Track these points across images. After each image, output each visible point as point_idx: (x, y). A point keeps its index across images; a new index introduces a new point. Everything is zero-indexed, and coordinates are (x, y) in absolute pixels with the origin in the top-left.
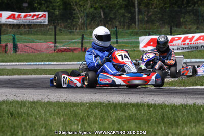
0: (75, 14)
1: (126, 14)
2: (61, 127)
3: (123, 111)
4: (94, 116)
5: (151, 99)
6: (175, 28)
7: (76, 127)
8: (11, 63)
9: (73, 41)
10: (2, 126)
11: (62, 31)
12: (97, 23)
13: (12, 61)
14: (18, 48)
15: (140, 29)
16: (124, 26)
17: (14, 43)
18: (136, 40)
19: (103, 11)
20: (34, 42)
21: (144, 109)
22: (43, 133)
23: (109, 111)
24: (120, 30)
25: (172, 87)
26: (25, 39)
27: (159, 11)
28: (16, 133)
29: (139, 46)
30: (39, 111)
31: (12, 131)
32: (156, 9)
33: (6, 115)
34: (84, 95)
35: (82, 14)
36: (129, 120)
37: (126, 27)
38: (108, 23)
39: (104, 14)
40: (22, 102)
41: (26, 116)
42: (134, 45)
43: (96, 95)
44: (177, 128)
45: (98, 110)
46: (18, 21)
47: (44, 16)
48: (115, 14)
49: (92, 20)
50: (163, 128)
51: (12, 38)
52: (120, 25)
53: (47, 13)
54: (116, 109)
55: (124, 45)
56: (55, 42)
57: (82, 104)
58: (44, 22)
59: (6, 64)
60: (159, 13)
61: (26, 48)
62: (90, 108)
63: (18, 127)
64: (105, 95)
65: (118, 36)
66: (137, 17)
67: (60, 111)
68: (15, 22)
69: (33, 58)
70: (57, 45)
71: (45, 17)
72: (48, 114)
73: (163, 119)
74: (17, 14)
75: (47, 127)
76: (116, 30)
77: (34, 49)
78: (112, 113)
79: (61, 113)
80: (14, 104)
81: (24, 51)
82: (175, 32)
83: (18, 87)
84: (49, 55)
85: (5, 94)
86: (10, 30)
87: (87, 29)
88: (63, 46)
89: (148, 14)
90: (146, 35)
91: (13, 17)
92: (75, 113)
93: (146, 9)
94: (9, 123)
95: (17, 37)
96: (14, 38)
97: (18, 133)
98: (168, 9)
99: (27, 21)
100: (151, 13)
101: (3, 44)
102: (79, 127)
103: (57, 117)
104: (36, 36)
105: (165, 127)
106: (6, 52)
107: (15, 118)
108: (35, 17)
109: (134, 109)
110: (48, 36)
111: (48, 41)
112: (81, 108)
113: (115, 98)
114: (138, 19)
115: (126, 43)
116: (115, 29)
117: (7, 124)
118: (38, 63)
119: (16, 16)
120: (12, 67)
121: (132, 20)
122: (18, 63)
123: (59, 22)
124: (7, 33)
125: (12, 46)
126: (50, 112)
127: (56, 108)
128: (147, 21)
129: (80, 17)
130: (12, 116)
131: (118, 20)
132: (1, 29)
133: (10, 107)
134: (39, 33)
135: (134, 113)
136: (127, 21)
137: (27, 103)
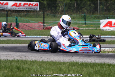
0: (57, 4)
1: (92, 5)
3: (91, 68)
4: (72, 71)
5: (110, 61)
9: (56, 22)
10: (12, 76)
11: (49, 16)
12: (72, 10)
14: (19, 26)
15: (101, 15)
16: (90, 13)
17: (16, 22)
18: (98, 22)
19: (76, 2)
20: (30, 22)
21: (106, 67)
23: (82, 68)
24: (88, 15)
26: (24, 20)
27: (114, 3)
29: (100, 27)
30: (37, 67)
32: (112, 2)
33: (15, 69)
34: (65, 57)
35: (62, 4)
37: (91, 13)
38: (79, 11)
39: (77, 4)
40: (25, 61)
41: (27, 69)
42: (97, 25)
43: (73, 57)
45: (75, 67)
46: (19, 7)
47: (36, 5)
48: (84, 4)
49: (68, 9)
52: (88, 12)
53: (38, 3)
54: (87, 66)
55: (89, 25)
56: (44, 23)
57: (64, 63)
58: (37, 9)
61: (24, 26)
62: (70, 66)
64: (79, 58)
65: (86, 19)
66: (98, 7)
67: (51, 67)
68: (17, 8)
69: (29, 33)
70: (45, 24)
71: (37, 5)
74: (18, 3)
76: (85, 15)
77: (30, 27)
78: (84, 69)
79: (51, 69)
80: (20, 62)
81: (23, 28)
83: (21, 52)
84: (39, 31)
85: (13, 56)
86: (14, 14)
88: (50, 25)
89: (106, 5)
90: (104, 19)
91: (16, 5)
92: (60, 69)
94: (17, 74)
95: (19, 18)
96: (16, 19)
99: (25, 8)
100: (108, 4)
101: (9, 23)
103: (48, 71)
104: (31, 18)
107: (21, 71)
108: (31, 5)
109: (99, 67)
110: (39, 19)
112: (64, 66)
113: (85, 60)
114: (100, 8)
115: (91, 24)
116: (84, 14)
118: (32, 36)
119: (18, 4)
121: (96, 9)
124: (11, 16)
125: (15, 24)
126: (43, 68)
127: (47, 65)
128: (106, 9)
129: (60, 6)
130: (18, 70)
131: (86, 9)
132: (7, 13)
133: (17, 64)
134: (33, 16)
135: (99, 69)
136: (92, 9)
137: (28, 61)
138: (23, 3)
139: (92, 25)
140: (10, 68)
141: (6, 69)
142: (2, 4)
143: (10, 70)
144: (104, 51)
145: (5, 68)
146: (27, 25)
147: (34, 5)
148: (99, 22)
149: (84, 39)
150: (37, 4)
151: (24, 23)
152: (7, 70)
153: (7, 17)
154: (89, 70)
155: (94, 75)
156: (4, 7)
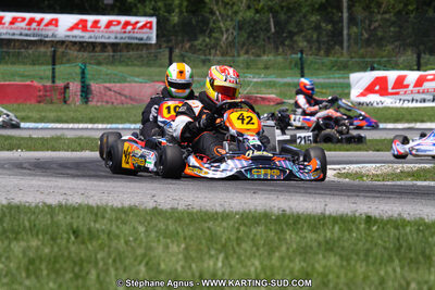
0: (214, 23)
1: (323, 25)
2: (181, 263)
3: (312, 231)
4: (250, 243)
5: (373, 208)
6: (428, 56)
7: (211, 263)
8: (76, 126)
10: (55, 257)
11: (186, 59)
12: (260, 43)
13: (79, 122)
14: (91, 93)
15: (352, 58)
16: (319, 49)
17: (83, 82)
18: (341, 80)
19: (274, 17)
20: (125, 81)
21: (358, 229)
22: (141, 275)
23: (282, 230)
24: (311, 58)
25: (419, 183)
26: (107, 75)
27: (393, 19)
28: (84, 273)
29: (349, 94)
30: (134, 228)
31: (77, 269)
32: (387, 16)
33: (65, 235)
34: (230, 195)
35: (229, 23)
36: (326, 250)
37: (322, 52)
38: (283, 44)
39: (277, 23)
40: (98, 207)
41: (104, 237)
42: (339, 90)
43: (256, 196)
44: (429, 270)
45: (259, 229)
46: (92, 34)
47: (147, 26)
48: (298, 23)
49: (248, 38)
50: (398, 269)
51: (78, 70)
52: (311, 47)
53: (154, 20)
54: (299, 226)
57: (225, 216)
58: (149, 38)
59: (65, 126)
60: (393, 23)
61: (108, 93)
62: (242, 224)
63: (90, 262)
64: (275, 197)
65: (306, 71)
66: (345, 32)
67: (179, 229)
68: (86, 37)
69: (124, 114)
71: (151, 28)
72: (153, 234)
73: (399, 250)
75: (151, 263)
76: (301, 59)
77: (126, 96)
78: (289, 235)
79: (181, 234)
80: (81, 212)
81: (108, 98)
82: (426, 64)
83: (90, 176)
85: (62, 191)
86: (76, 53)
87: (239, 55)
89: (369, 26)
90: (364, 69)
92: (211, 233)
93: (367, 14)
94: (70, 253)
95: (90, 69)
96: (83, 73)
97: (87, 273)
98: (412, 16)
99: (113, 36)
100: (377, 24)
101: (60, 83)
102: (220, 264)
103: (173, 242)
104: (129, 68)
105: (402, 268)
106: (65, 102)
107: (83, 243)
108: (129, 28)
109: (337, 228)
110: (158, 70)
111: (156, 78)
112: (224, 224)
113: (296, 203)
114: (349, 35)
115: (322, 86)
116: (299, 55)
117: (66, 254)
119: (89, 24)
120: (80, 133)
121: (336, 37)
122: (90, 126)
123: (180, 38)
124: (69, 61)
125: (79, 89)
126: (157, 232)
127: (170, 222)
128: (368, 40)
129: (224, 29)
130: (76, 238)
131: (305, 36)
132: (54, 51)
133: (72, 218)
134: (136, 62)
135: (336, 235)
136: (325, 39)
137: (108, 209)
138: (104, 19)
139: (324, 91)
140: (50, 231)
141: (37, 235)
142: (39, 23)
143: (48, 237)
144: (359, 175)
145: (34, 230)
146: (115, 89)
147: (139, 25)
148: (346, 81)
149: (298, 135)
150: (151, 23)
151: (107, 85)
152: (39, 240)
153: (54, 64)
154: (305, 237)
155: (321, 256)
156: (44, 33)
